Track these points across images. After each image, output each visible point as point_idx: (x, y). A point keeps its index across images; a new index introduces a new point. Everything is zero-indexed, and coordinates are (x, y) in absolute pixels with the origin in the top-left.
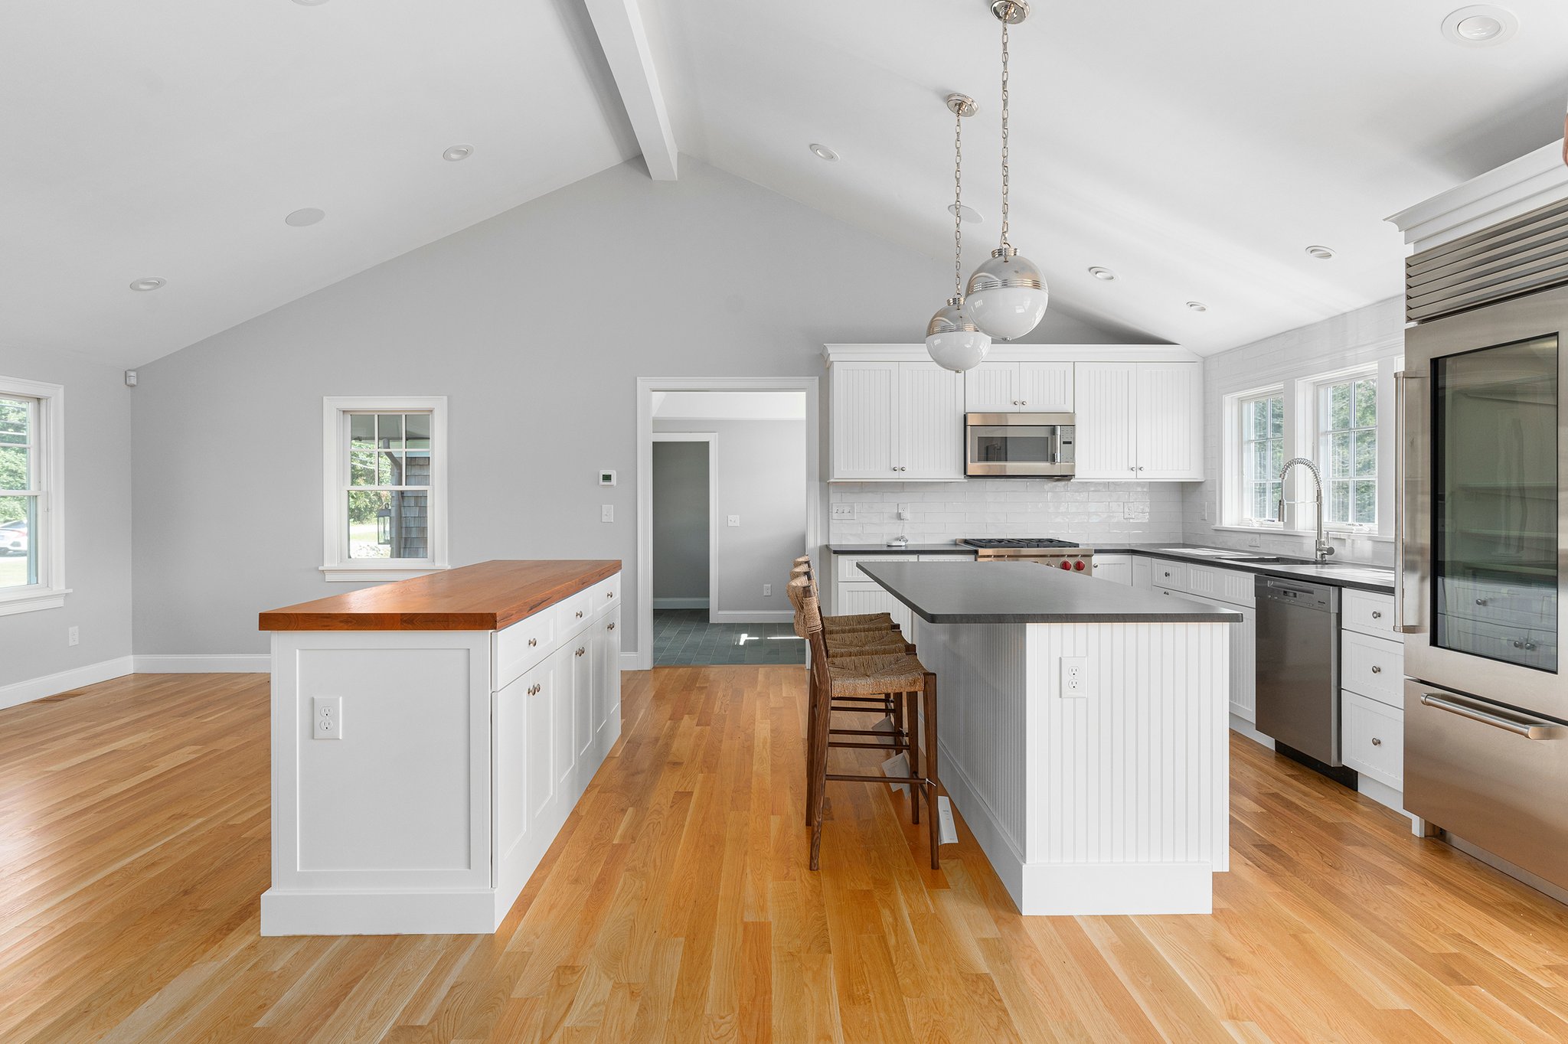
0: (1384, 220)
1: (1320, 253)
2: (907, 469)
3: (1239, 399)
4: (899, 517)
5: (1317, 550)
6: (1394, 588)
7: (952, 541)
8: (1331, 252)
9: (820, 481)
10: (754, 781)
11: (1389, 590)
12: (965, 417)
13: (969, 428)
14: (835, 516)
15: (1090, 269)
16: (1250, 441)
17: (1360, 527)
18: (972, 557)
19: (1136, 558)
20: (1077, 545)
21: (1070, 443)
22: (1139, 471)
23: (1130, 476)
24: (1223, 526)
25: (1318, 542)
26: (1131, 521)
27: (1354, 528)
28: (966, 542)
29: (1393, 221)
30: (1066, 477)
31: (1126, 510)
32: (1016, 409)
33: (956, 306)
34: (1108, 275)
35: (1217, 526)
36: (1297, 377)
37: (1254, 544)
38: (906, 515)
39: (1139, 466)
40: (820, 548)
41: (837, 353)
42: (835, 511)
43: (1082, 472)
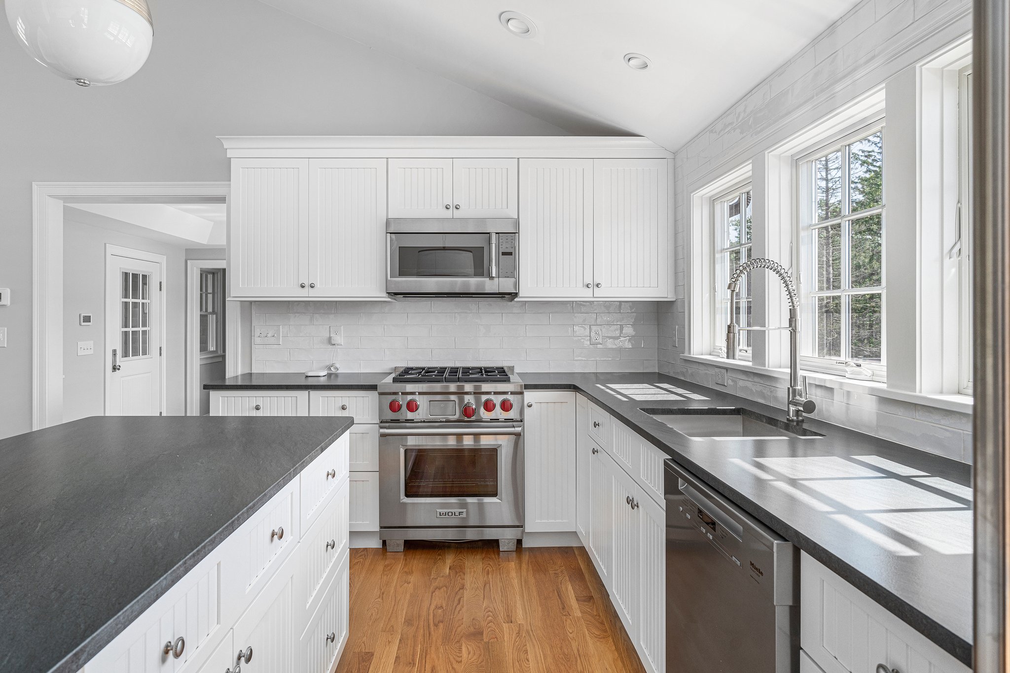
2: (318, 285)
3: (708, 198)
4: (330, 341)
5: (789, 403)
12: (387, 223)
13: (392, 237)
14: (257, 340)
16: (723, 250)
17: (858, 369)
18: (375, 393)
19: (578, 396)
21: (510, 254)
22: (596, 288)
23: (586, 295)
24: (693, 354)
25: (793, 391)
26: (599, 346)
27: (847, 369)
30: (509, 296)
31: (593, 334)
32: (448, 214)
35: (688, 356)
36: (767, 150)
39: (595, 283)
41: (236, 147)
42: (257, 333)
43: (529, 289)
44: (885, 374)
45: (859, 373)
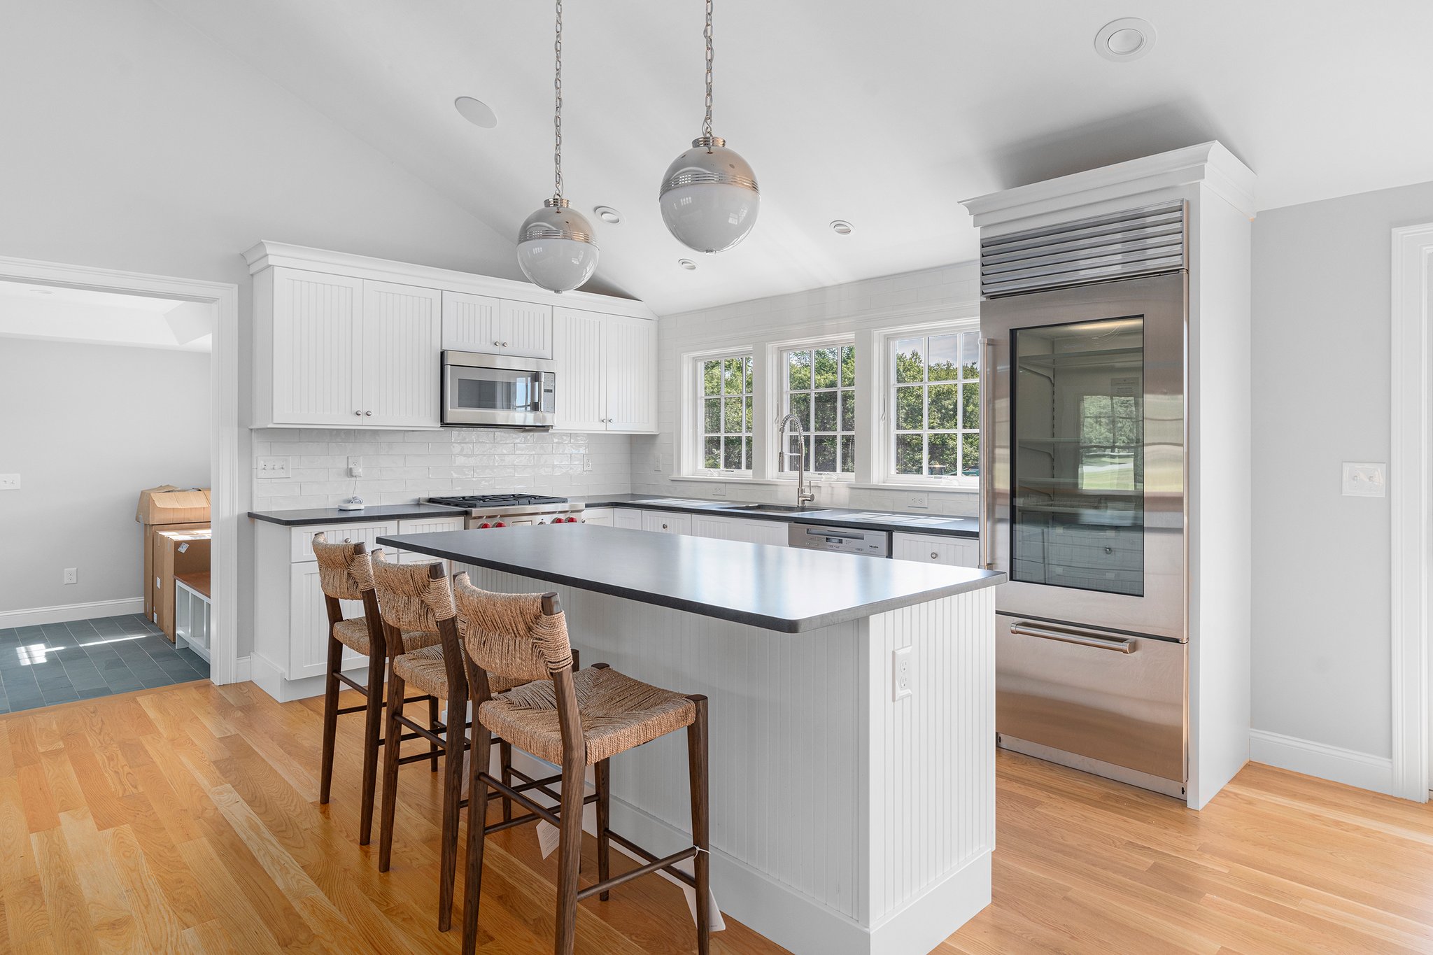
0: (959, 202)
1: (842, 228)
2: (373, 414)
3: (694, 358)
4: (350, 473)
5: (800, 496)
6: (978, 533)
7: (413, 500)
8: (851, 228)
9: (238, 427)
10: (297, 907)
11: (975, 535)
12: (442, 354)
13: (448, 369)
14: (262, 474)
15: (596, 209)
18: (461, 519)
19: (618, 510)
20: (564, 501)
21: (551, 391)
22: (609, 423)
23: (598, 428)
24: (682, 476)
25: (800, 491)
28: (431, 501)
29: (965, 205)
30: (545, 428)
32: (496, 350)
33: (555, 209)
34: (614, 218)
35: (675, 476)
36: (767, 341)
37: (719, 492)
38: (359, 470)
39: (609, 418)
40: (239, 517)
41: (277, 255)
42: (261, 466)
43: (559, 422)
44: (854, 478)
45: (830, 478)
